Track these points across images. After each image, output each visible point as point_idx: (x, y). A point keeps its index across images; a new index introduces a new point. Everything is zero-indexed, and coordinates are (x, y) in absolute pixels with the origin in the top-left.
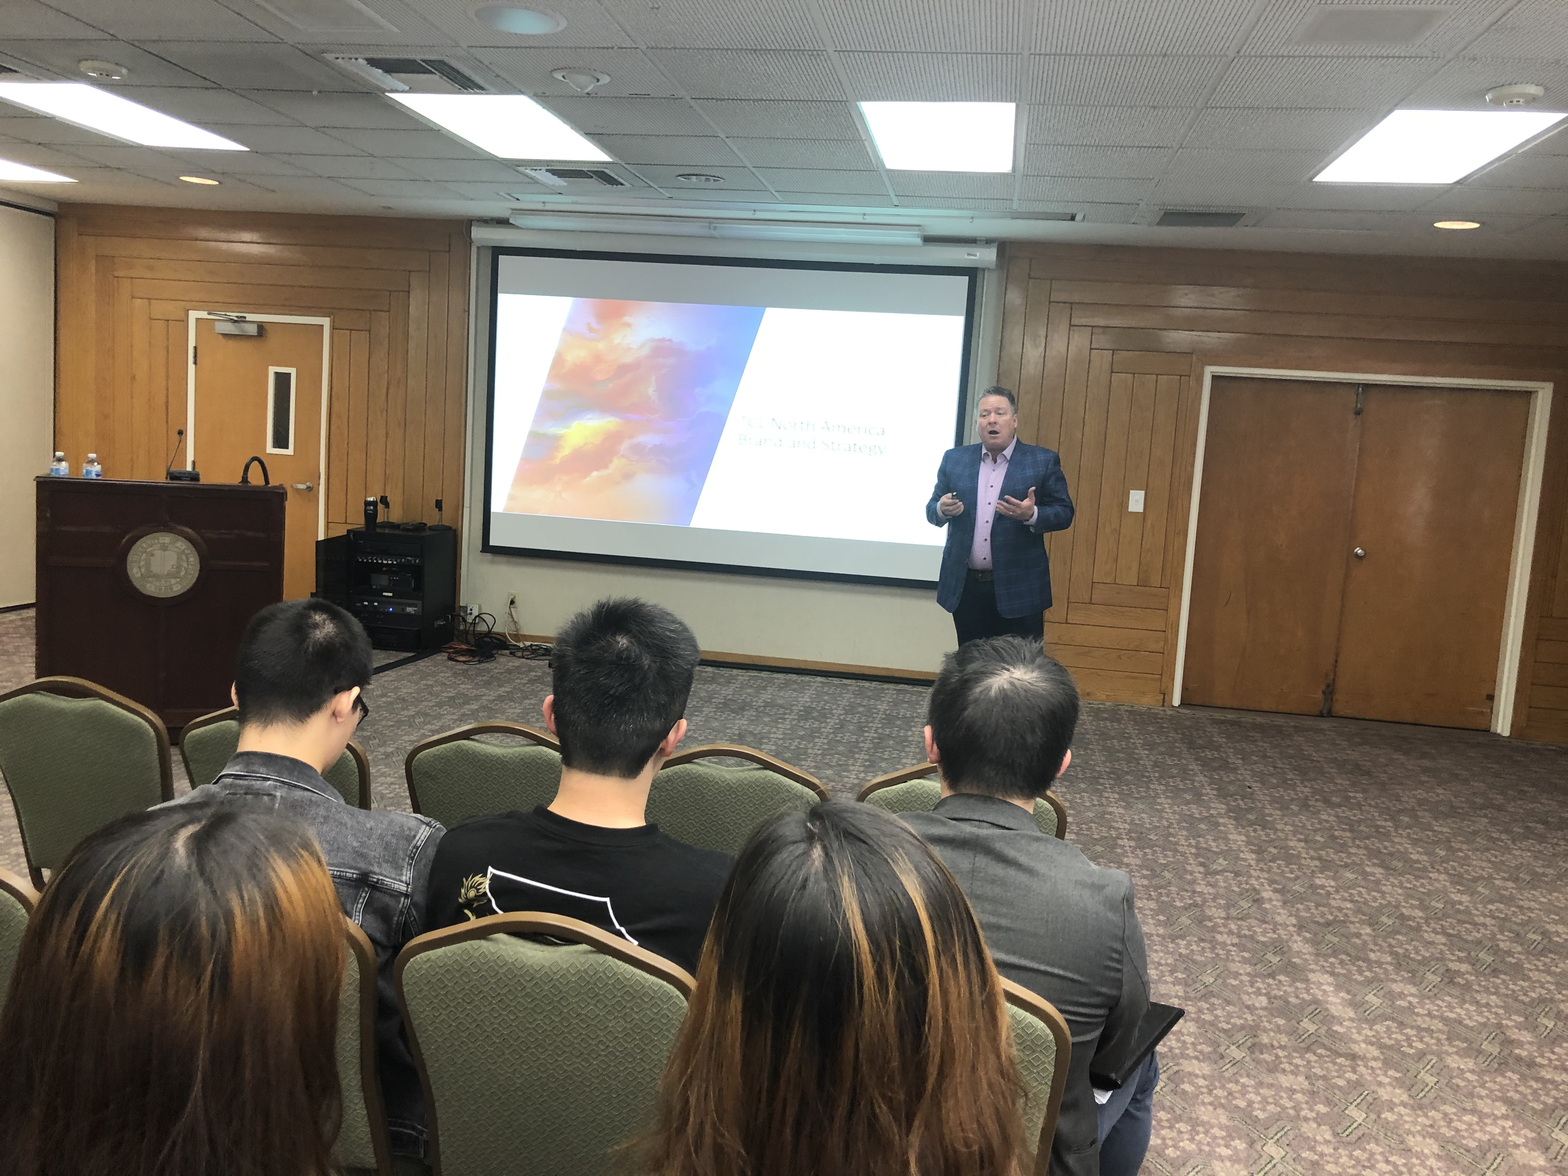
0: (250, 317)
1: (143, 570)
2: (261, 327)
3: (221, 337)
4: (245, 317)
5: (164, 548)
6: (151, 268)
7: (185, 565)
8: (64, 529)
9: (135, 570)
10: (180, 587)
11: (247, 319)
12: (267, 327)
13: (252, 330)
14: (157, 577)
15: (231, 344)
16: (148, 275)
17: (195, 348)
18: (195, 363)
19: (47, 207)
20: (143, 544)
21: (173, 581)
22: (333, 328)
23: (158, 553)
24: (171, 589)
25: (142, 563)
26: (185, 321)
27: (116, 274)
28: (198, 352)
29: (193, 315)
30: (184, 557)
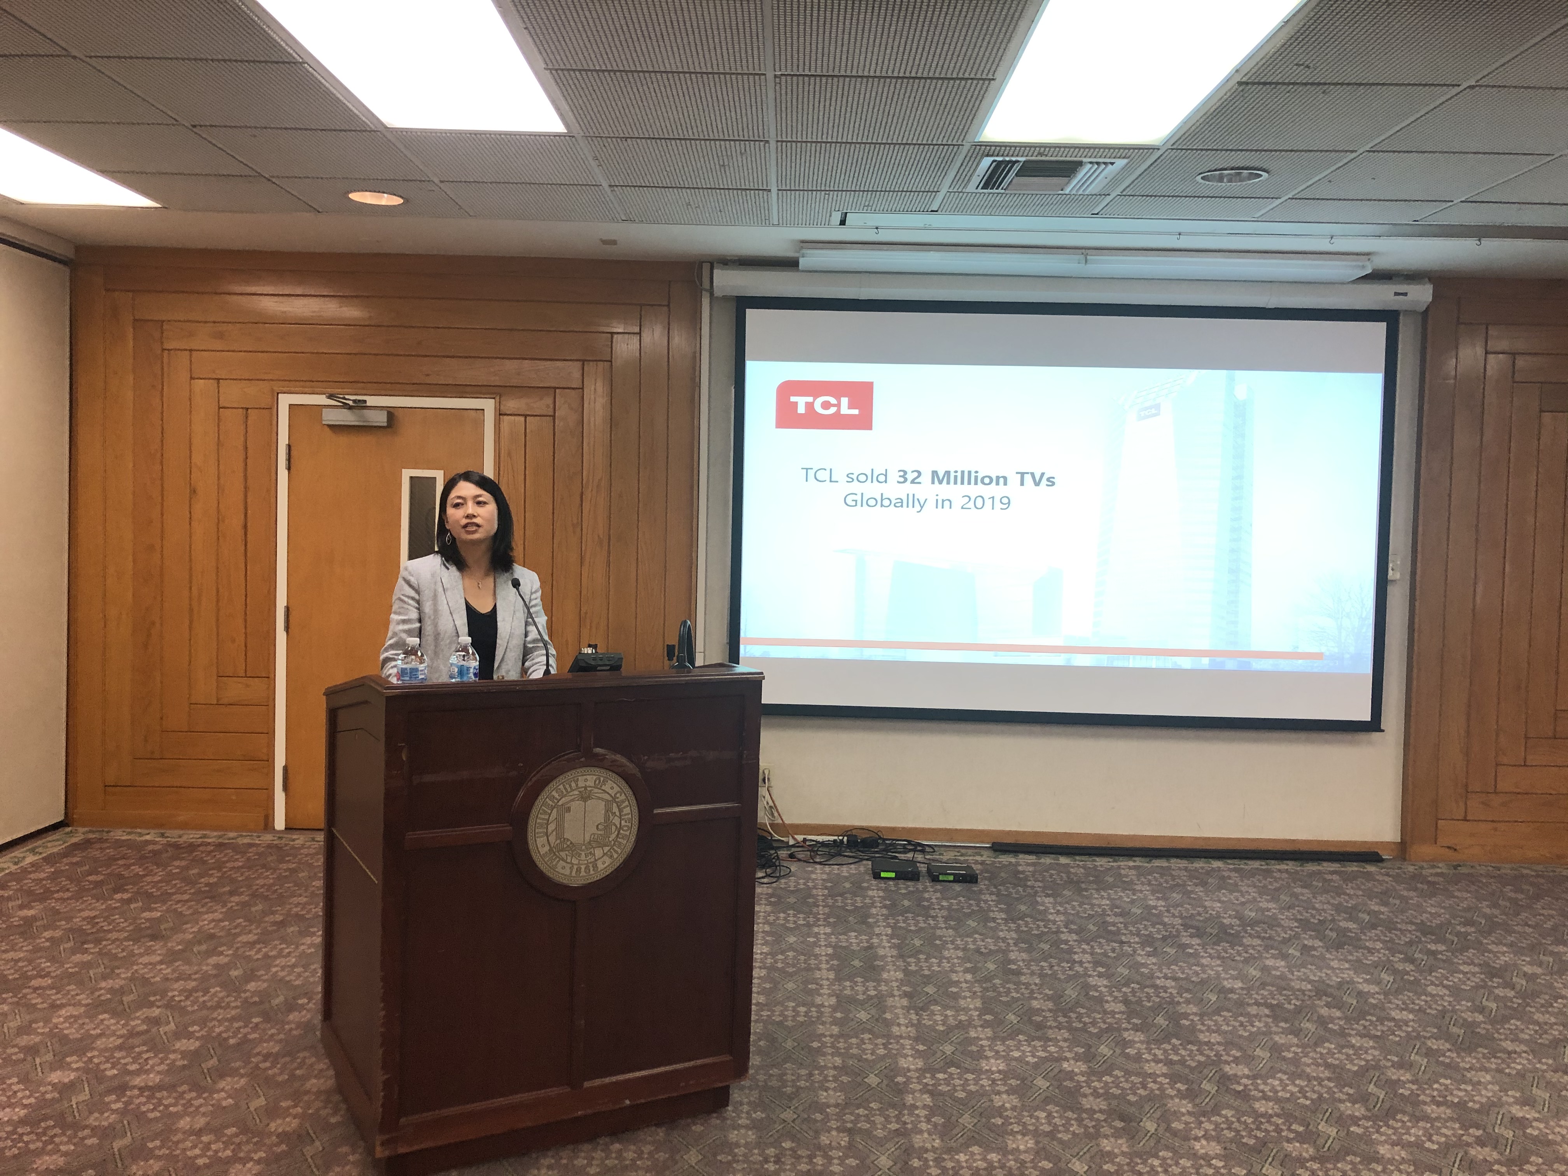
0: (371, 401)
1: (552, 839)
2: (391, 414)
3: (327, 429)
4: (365, 401)
5: (585, 797)
6: (220, 336)
7: (616, 821)
8: (428, 778)
9: (541, 841)
10: (608, 861)
11: (368, 404)
12: (399, 414)
13: (381, 419)
14: (573, 848)
15: (343, 440)
16: (218, 345)
17: (289, 446)
18: (289, 468)
19: (60, 250)
20: (553, 792)
21: (598, 852)
22: (500, 414)
23: (577, 806)
24: (595, 866)
25: (551, 827)
26: (272, 409)
27: (166, 346)
28: (293, 453)
29: (285, 401)
30: (615, 809)
